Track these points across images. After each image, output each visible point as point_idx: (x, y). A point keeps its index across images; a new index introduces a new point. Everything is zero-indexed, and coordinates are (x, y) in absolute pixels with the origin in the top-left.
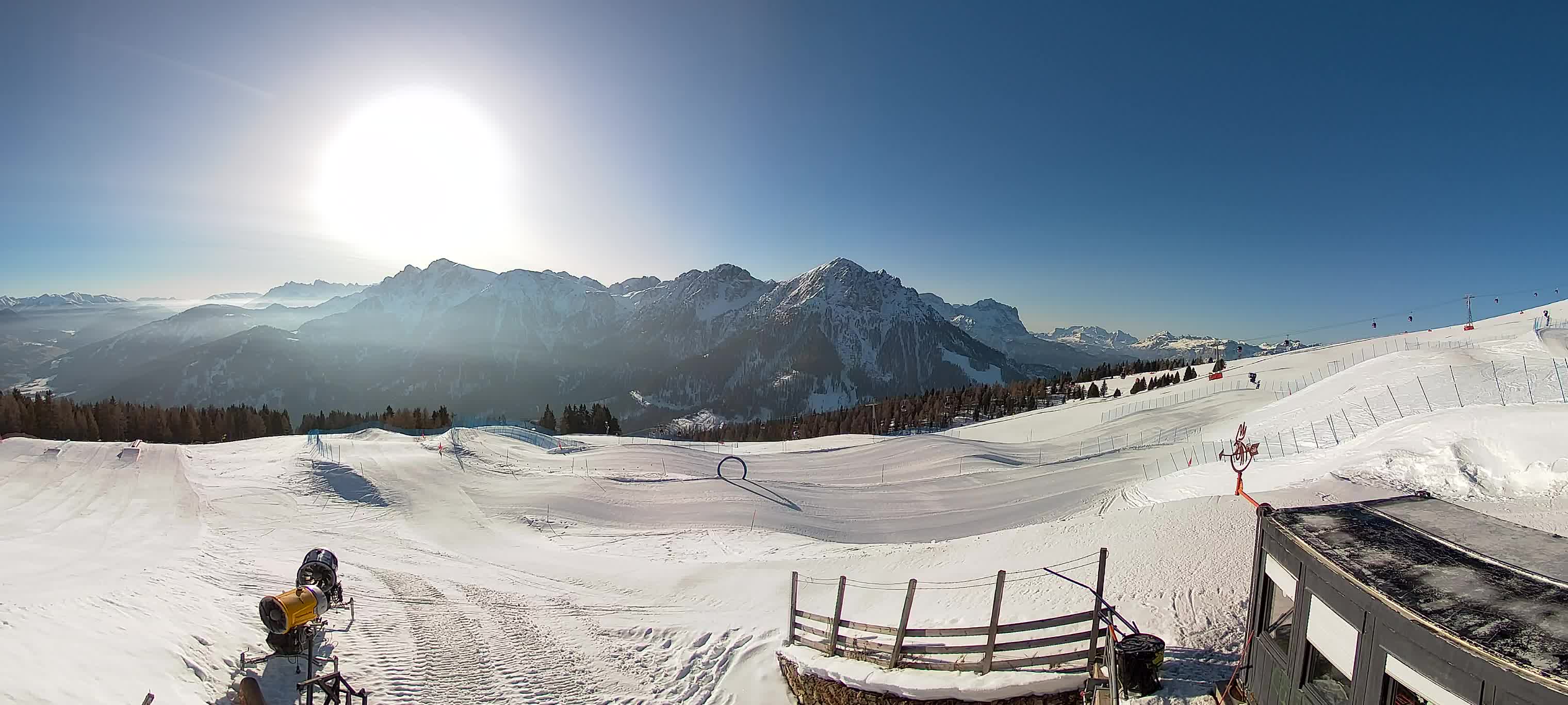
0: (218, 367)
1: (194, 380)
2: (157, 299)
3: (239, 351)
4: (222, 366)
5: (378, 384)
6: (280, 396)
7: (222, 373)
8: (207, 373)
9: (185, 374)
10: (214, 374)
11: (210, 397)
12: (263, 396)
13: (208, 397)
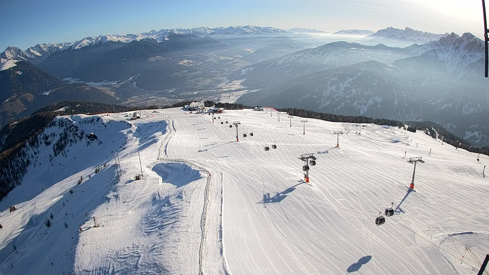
0: (347, 82)
1: (334, 88)
2: (315, 31)
3: (359, 74)
4: (350, 82)
5: (431, 100)
6: (380, 101)
7: (349, 86)
8: (341, 85)
9: (329, 84)
10: (345, 85)
11: (342, 98)
12: (371, 100)
13: (341, 98)
